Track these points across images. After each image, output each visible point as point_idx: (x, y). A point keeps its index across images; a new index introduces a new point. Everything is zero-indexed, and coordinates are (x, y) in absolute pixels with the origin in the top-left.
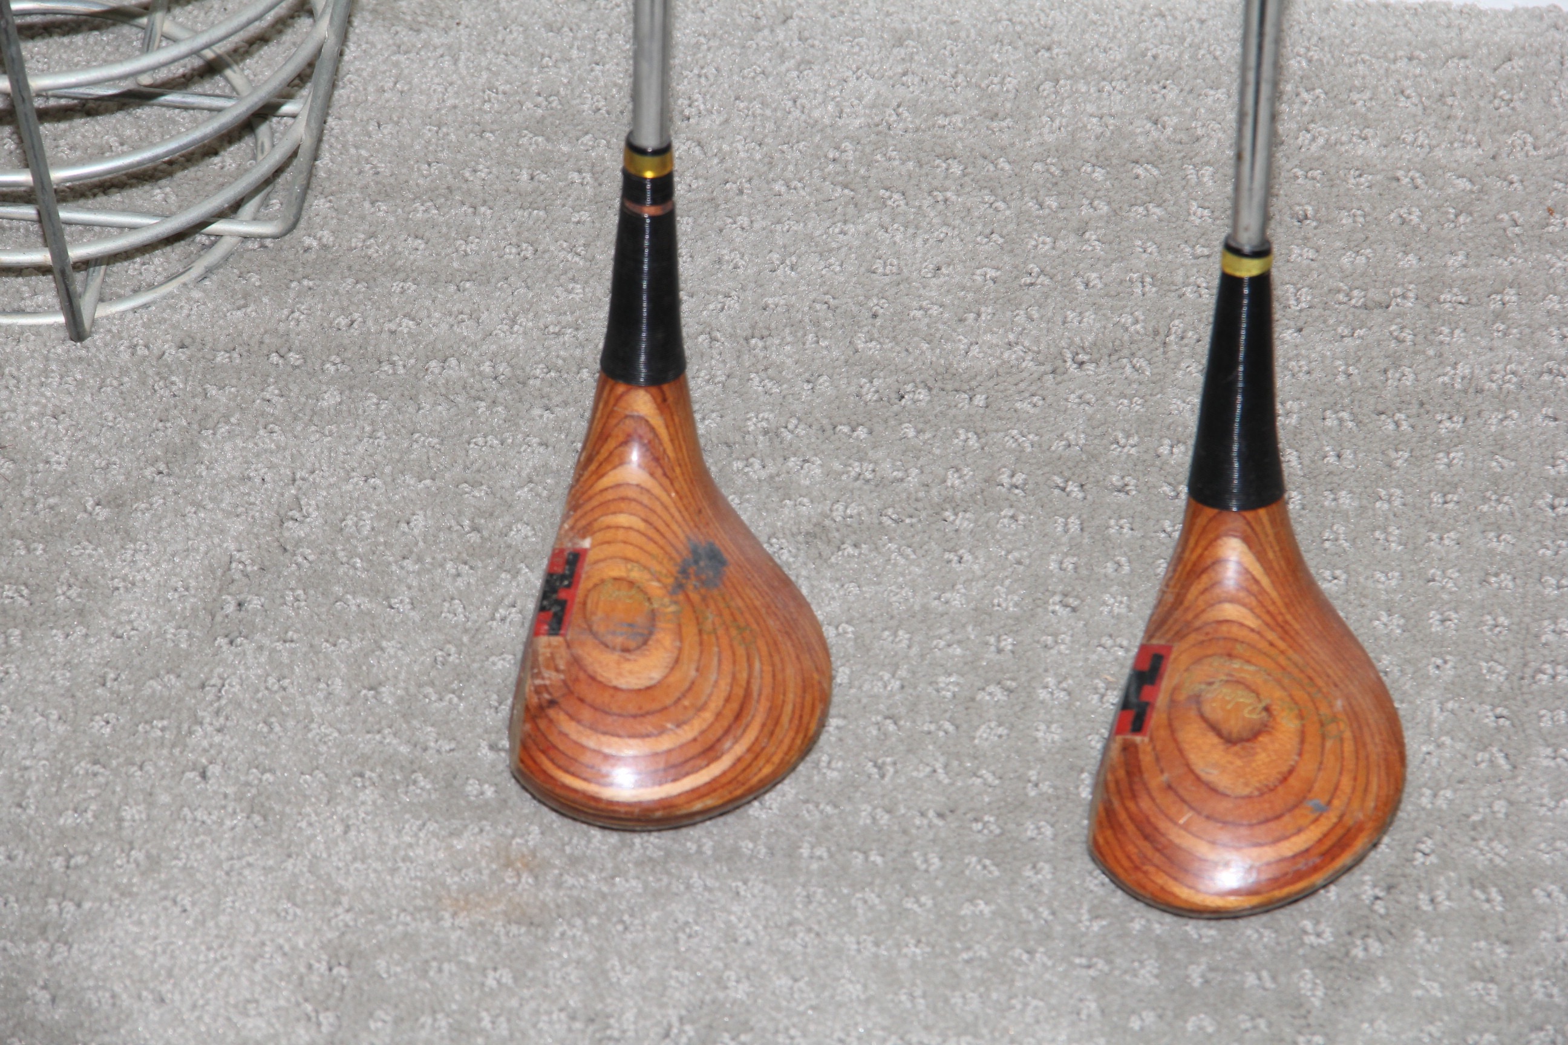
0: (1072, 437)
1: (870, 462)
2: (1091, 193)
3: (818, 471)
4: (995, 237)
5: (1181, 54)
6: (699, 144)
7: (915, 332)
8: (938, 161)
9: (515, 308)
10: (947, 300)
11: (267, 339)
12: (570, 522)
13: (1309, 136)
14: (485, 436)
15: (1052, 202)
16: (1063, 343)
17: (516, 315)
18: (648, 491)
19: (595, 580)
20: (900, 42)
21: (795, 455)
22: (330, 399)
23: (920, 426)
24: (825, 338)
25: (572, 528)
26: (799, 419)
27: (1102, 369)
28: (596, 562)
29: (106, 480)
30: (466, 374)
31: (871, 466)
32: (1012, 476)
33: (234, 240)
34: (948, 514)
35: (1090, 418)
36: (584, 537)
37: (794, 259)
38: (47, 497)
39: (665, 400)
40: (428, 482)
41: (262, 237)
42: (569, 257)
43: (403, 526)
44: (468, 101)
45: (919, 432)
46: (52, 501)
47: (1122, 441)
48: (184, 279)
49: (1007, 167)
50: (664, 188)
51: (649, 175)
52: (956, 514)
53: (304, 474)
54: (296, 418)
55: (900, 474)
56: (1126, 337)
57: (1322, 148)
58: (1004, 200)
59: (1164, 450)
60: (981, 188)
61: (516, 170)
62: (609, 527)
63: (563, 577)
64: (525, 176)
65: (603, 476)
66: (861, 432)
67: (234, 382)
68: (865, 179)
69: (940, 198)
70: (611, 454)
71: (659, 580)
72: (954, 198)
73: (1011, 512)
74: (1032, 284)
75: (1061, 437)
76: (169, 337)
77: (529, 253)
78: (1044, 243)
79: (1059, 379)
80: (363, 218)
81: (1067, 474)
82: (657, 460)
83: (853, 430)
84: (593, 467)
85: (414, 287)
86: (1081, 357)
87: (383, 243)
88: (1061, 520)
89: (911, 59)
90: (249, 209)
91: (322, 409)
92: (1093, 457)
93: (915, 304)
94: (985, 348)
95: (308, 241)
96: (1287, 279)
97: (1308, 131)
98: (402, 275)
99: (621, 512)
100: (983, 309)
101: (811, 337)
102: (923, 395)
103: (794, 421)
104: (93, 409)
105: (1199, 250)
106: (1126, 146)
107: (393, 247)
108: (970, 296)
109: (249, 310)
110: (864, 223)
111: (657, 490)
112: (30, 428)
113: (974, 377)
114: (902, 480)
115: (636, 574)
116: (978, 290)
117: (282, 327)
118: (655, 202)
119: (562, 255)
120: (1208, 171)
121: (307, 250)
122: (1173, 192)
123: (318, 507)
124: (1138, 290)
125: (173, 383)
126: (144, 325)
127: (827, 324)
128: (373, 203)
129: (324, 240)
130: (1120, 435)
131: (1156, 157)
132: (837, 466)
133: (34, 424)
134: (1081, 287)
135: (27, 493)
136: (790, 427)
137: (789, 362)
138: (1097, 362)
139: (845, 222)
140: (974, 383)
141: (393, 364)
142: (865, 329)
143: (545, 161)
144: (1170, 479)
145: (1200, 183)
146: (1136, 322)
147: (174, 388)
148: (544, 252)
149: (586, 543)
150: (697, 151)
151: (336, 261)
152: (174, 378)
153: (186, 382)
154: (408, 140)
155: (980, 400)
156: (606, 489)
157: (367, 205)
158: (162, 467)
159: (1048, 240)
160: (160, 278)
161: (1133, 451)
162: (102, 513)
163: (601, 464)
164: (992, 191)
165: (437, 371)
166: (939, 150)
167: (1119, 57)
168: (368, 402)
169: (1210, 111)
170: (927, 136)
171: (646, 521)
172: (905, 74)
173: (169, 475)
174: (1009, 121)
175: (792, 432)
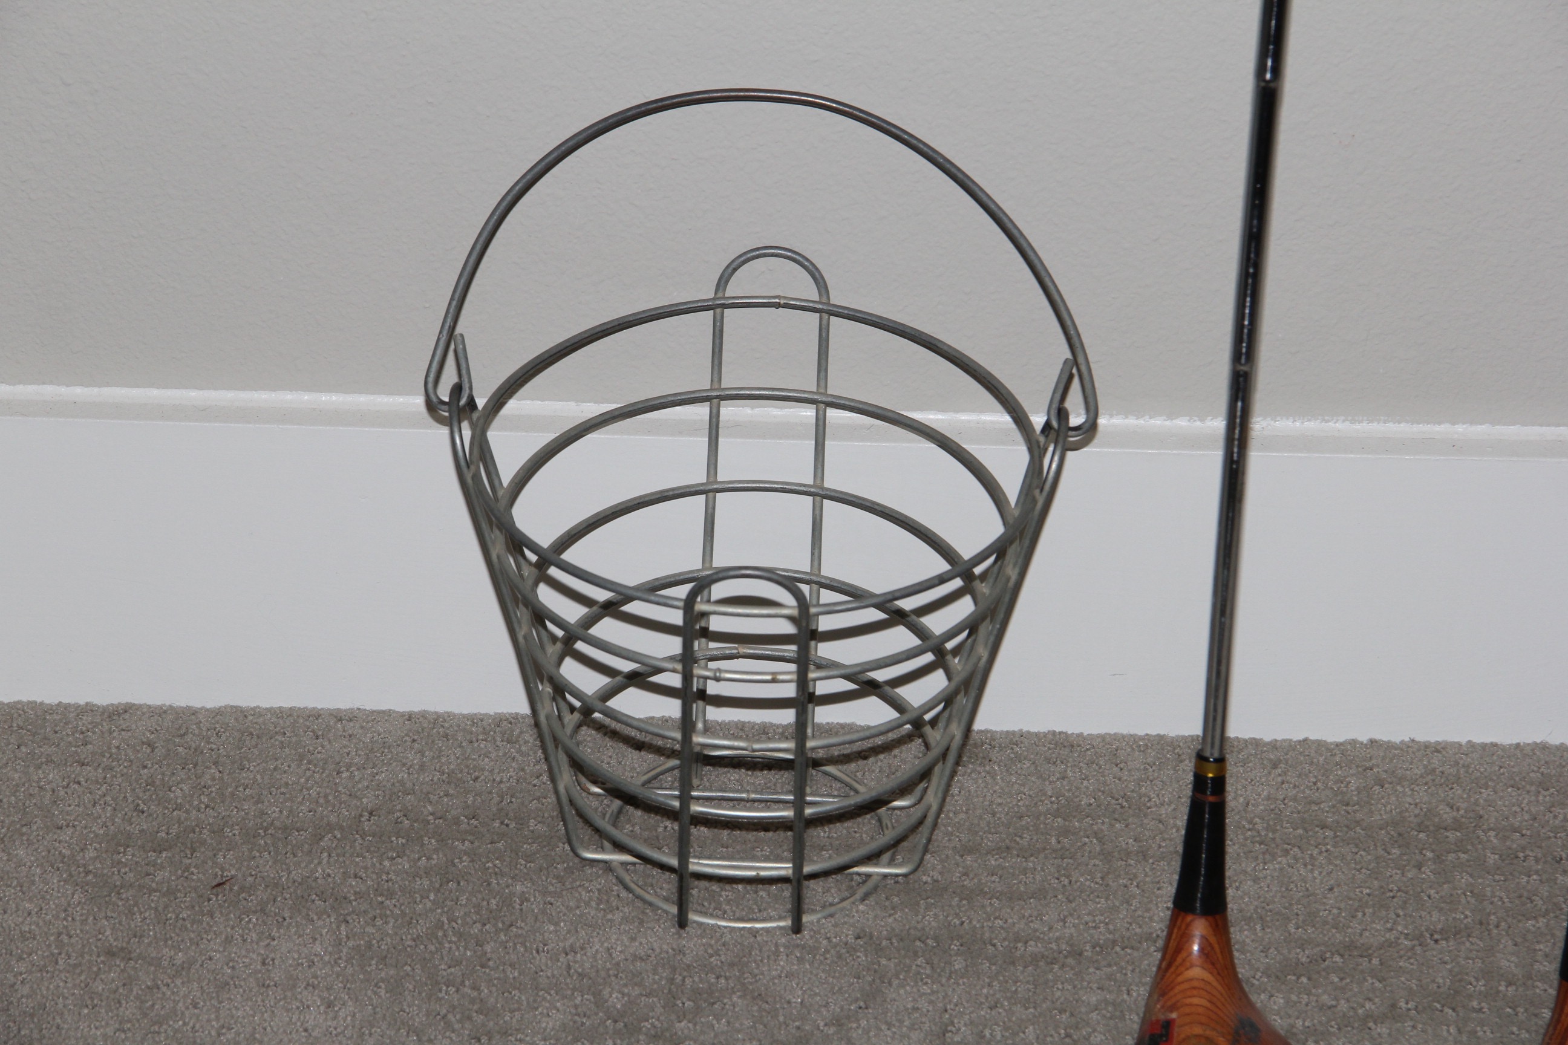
0: (1441, 981)
1: (1314, 996)
2: (1420, 846)
3: (1282, 1001)
4: (1364, 871)
5: (1458, 771)
6: (1160, 822)
7: (1326, 923)
8: (1317, 829)
9: (1066, 913)
10: (1342, 905)
11: (912, 932)
12: (1161, 1003)
13: (1551, 815)
14: (1063, 983)
15: (1396, 852)
16: (1423, 928)
17: (1065, 917)
18: (1209, 983)
19: (1183, 1036)
20: (1275, 766)
21: (1264, 992)
22: (959, 964)
23: (1342, 975)
24: (1269, 927)
25: (1163, 1007)
26: (1262, 973)
27: (1451, 944)
28: (1182, 1026)
29: (829, 1011)
30: (1043, 950)
31: (1315, 998)
32: (1407, 1003)
33: (879, 878)
34: (1371, 1024)
35: (1450, 971)
36: (1171, 1011)
37: (1237, 884)
38: (794, 1021)
39: (1217, 925)
40: (1032, 1010)
41: (897, 875)
42: (1092, 885)
43: (1021, 1035)
44: (1009, 800)
45: (1342, 979)
46: (797, 1024)
47: (1475, 983)
48: (851, 900)
49: (1362, 832)
50: (1219, 784)
51: (1210, 775)
52: (1376, 1024)
53: (952, 1007)
54: (940, 975)
55: (1334, 1003)
56: (1462, 926)
57: (1562, 821)
58: (1364, 850)
59: (1502, 988)
60: (1348, 844)
61: (1048, 837)
62: (1187, 1005)
63: (1161, 1036)
64: (1053, 840)
65: (1179, 975)
66: (1304, 980)
67: (897, 955)
68: (1274, 839)
69: (1324, 849)
70: (1184, 960)
71: (1224, 1037)
72: (1332, 849)
73: (1411, 1023)
74: (1393, 897)
75: (1433, 981)
76: (850, 933)
77: (1066, 882)
78: (1396, 874)
79: (1425, 949)
80: (957, 865)
81: (1443, 1002)
82: (1213, 964)
83: (1298, 978)
84: (1172, 969)
85: (998, 902)
86: (1436, 936)
87: (973, 879)
88: (1445, 1028)
89: (1285, 774)
90: (886, 857)
91: (956, 970)
92: (1457, 992)
93: (1323, 908)
94: (1373, 932)
95: (925, 878)
96: (1559, 893)
97: (1551, 812)
98: (988, 896)
99: (1194, 996)
100: (1366, 910)
101: (1258, 927)
102: (1337, 958)
103: (1259, 974)
104: (811, 973)
105: (1497, 877)
106: (1437, 820)
107: (980, 880)
108: (1356, 904)
109: (897, 916)
110: (1278, 863)
111: (1215, 984)
112: (774, 984)
113: (1370, 948)
114: (1335, 1006)
115: (1208, 1033)
116: (1360, 900)
117: (919, 926)
118: (1213, 793)
119: (1088, 883)
120: (1492, 833)
121: (926, 883)
122: (1473, 845)
123: (965, 1025)
124: (1463, 900)
125: (859, 957)
126: (833, 926)
127: (1268, 919)
128: (962, 856)
129: (935, 878)
130: (1473, 980)
131: (1457, 826)
132: (1294, 998)
133: (776, 981)
134: (1426, 898)
135: (781, 1019)
136: (1257, 977)
137: (1248, 941)
138: (1447, 939)
139: (1265, 863)
140: (1370, 952)
141: (994, 945)
142: (1294, 922)
143: (1065, 832)
144: (1511, 1004)
145: (1489, 841)
146: (1466, 917)
147: (860, 960)
148: (1076, 882)
149: (1174, 1015)
150: (1161, 826)
151: (945, 889)
152: (859, 954)
153: (866, 956)
154: (976, 822)
155: (1375, 961)
156: (1183, 982)
157: (957, 857)
158: (862, 1004)
159: (1398, 872)
160: (836, 900)
161: (1483, 988)
162: (831, 1031)
163: (1178, 967)
164: (1357, 846)
165: (1023, 949)
166: (1316, 822)
167: (1419, 772)
168: (984, 966)
169: (1485, 800)
170: (1306, 816)
171: (1210, 1002)
172: (1283, 783)
173: (867, 1008)
174: (1356, 807)
175: (1258, 980)
